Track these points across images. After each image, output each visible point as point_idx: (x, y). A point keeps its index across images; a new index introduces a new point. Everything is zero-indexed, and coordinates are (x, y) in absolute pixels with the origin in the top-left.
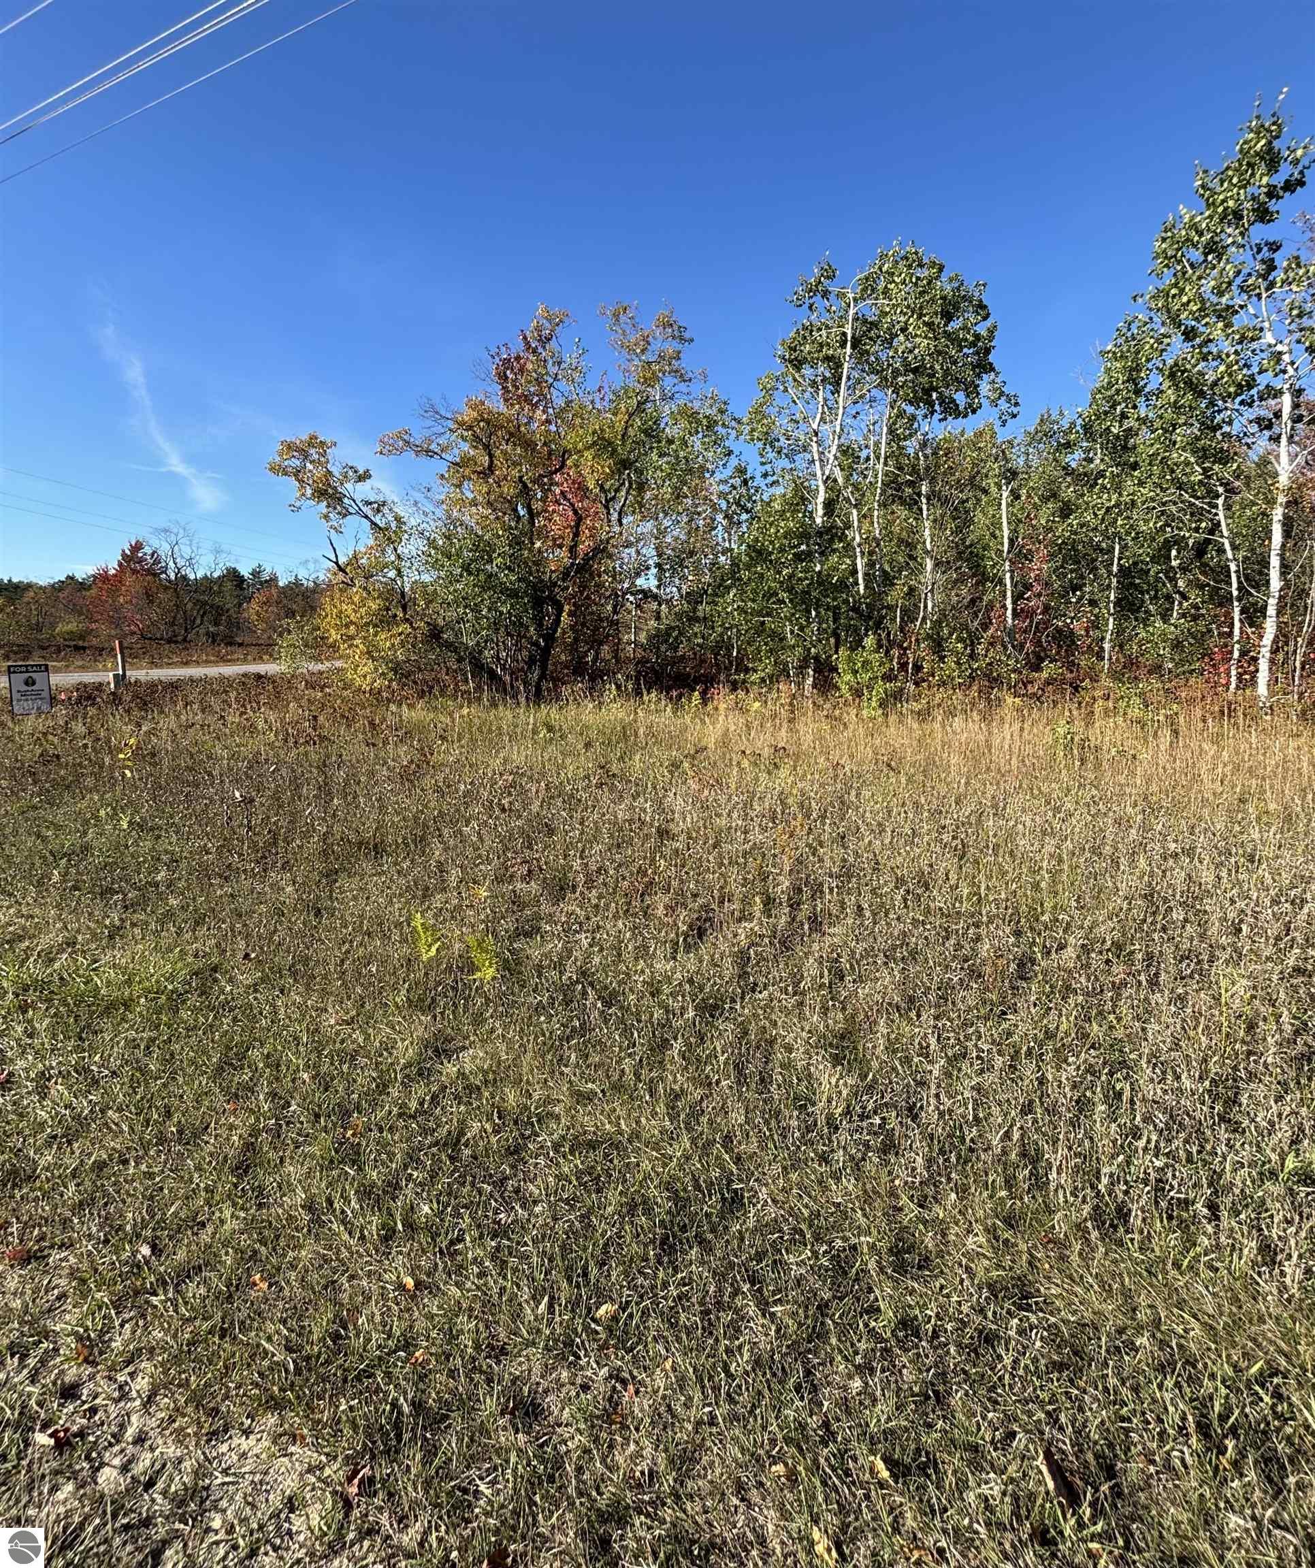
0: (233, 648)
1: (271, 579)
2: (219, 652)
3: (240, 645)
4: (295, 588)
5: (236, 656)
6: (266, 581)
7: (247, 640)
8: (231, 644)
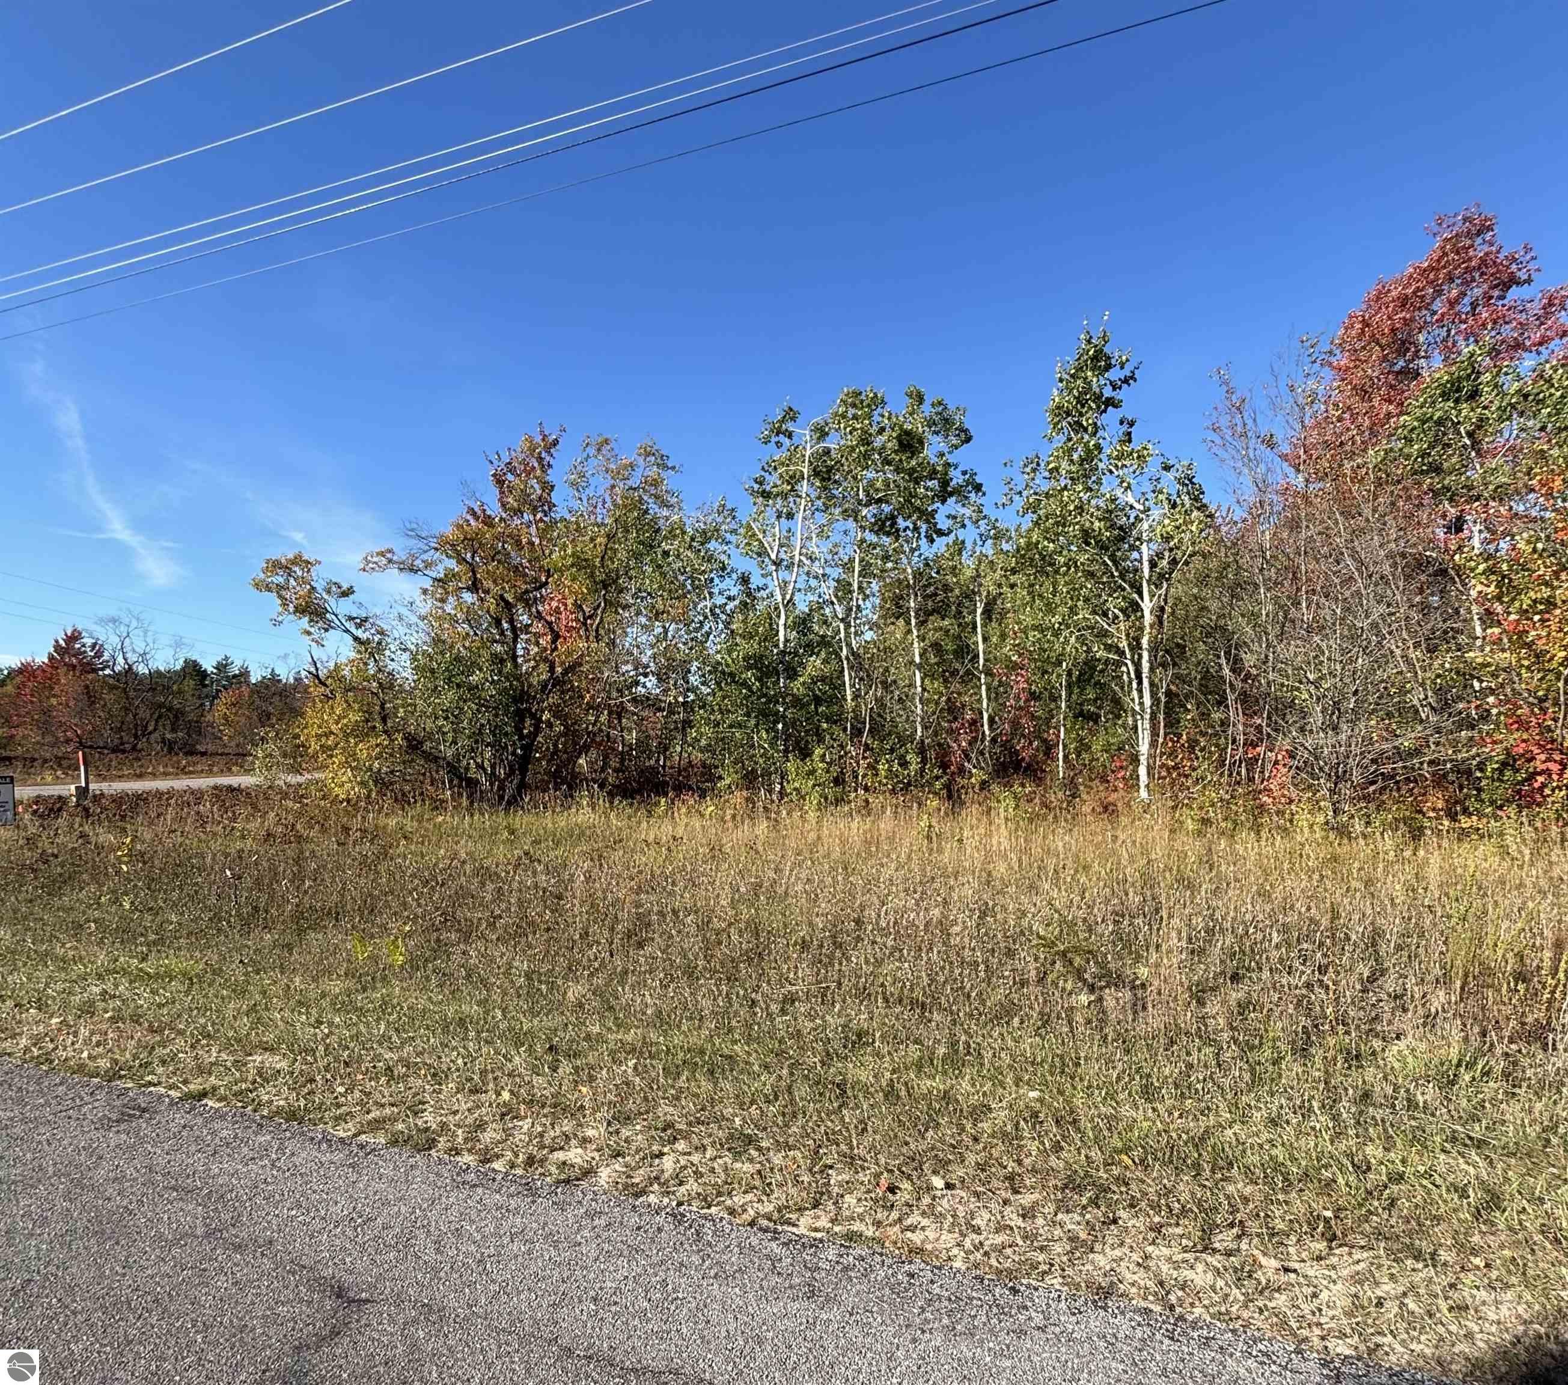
0: (195, 758)
1: (241, 675)
2: (179, 762)
3: (203, 754)
4: (271, 687)
5: (199, 768)
6: (235, 676)
7: (211, 748)
8: (191, 753)
